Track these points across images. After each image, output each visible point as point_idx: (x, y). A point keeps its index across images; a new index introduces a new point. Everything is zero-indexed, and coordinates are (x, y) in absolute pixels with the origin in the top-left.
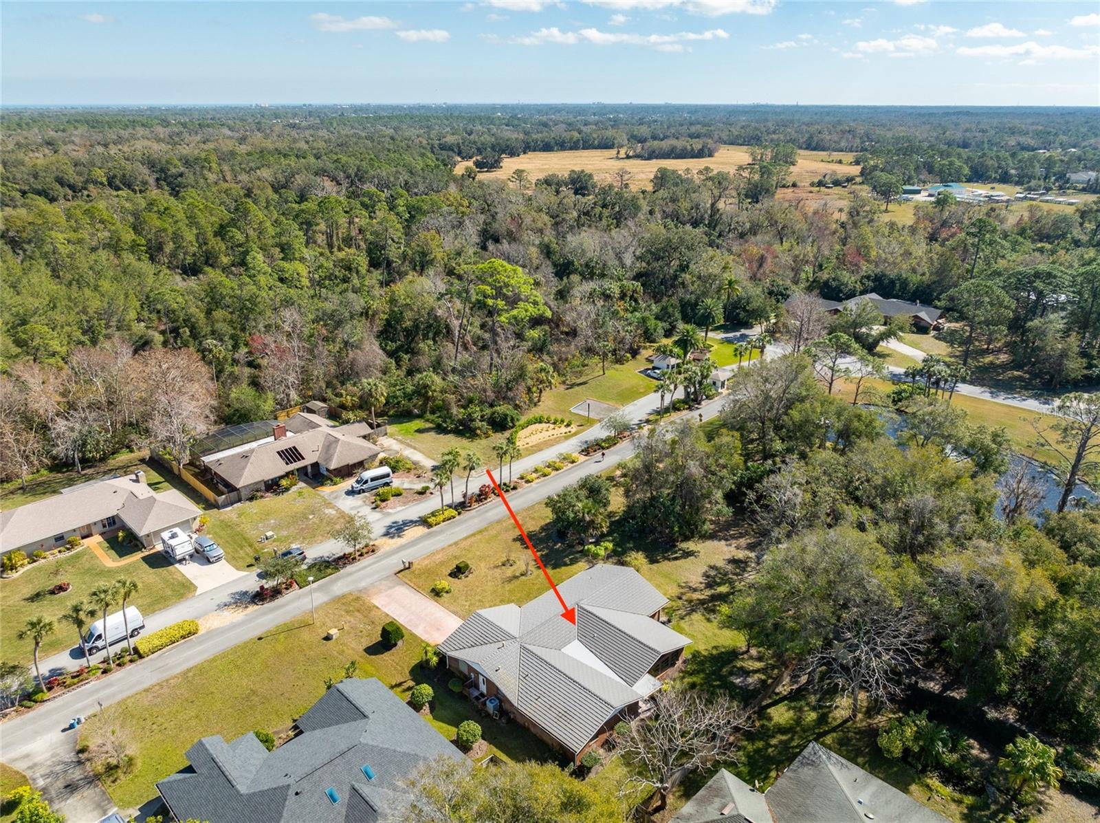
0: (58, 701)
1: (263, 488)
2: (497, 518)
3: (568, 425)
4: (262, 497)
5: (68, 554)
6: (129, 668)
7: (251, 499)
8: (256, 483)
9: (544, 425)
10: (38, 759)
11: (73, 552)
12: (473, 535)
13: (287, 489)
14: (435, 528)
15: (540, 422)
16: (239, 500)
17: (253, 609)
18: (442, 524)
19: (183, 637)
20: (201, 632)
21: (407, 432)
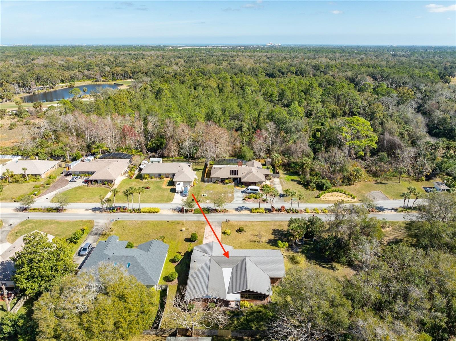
0: (117, 214)
1: (220, 180)
2: (277, 220)
3: (353, 198)
4: (218, 183)
5: (159, 180)
6: (136, 214)
7: (214, 183)
8: (218, 178)
9: (342, 194)
10: (99, 224)
11: (161, 180)
12: (261, 222)
13: (227, 183)
14: (253, 214)
15: (340, 192)
16: (211, 182)
17: (177, 213)
18: (257, 213)
19: (153, 212)
20: (159, 213)
21: (288, 179)
